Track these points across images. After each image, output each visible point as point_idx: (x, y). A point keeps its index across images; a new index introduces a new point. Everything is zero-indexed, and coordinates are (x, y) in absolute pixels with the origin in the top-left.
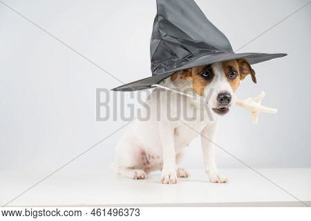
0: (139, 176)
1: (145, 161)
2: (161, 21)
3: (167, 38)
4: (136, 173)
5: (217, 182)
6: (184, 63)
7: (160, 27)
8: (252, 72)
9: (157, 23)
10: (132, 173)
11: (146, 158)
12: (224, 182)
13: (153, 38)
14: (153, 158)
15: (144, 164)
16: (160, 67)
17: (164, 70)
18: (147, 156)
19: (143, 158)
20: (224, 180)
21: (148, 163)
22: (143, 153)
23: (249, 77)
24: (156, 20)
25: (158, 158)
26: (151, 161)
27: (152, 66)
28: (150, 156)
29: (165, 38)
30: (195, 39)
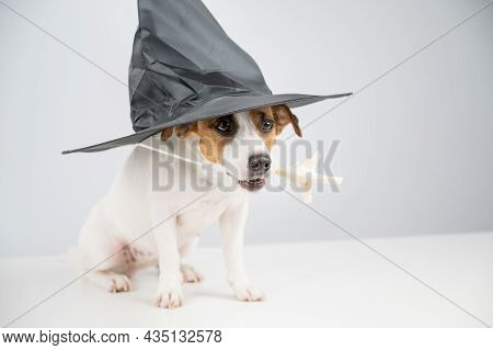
0: (119, 287)
1: (129, 257)
2: (147, 39)
3: (157, 67)
4: (114, 282)
5: (247, 300)
6: (183, 109)
7: (144, 49)
8: (294, 120)
9: (139, 41)
10: (106, 282)
11: (131, 254)
12: (259, 300)
13: (133, 65)
14: (141, 254)
15: (127, 262)
16: (145, 115)
17: (151, 120)
18: (131, 250)
19: (125, 254)
20: (258, 296)
21: (133, 260)
22: (126, 247)
23: (290, 127)
24: (137, 35)
25: (150, 254)
26: (138, 257)
27: (133, 114)
28: (136, 251)
29: (153, 67)
30: (203, 67)
